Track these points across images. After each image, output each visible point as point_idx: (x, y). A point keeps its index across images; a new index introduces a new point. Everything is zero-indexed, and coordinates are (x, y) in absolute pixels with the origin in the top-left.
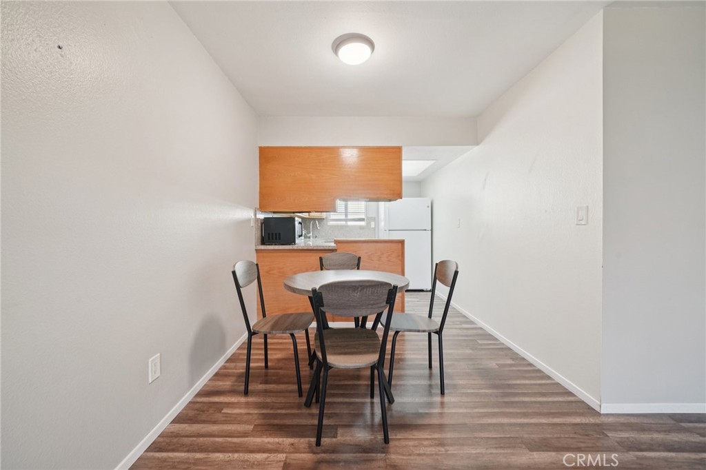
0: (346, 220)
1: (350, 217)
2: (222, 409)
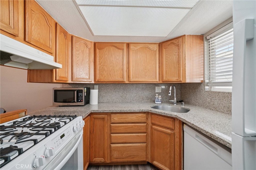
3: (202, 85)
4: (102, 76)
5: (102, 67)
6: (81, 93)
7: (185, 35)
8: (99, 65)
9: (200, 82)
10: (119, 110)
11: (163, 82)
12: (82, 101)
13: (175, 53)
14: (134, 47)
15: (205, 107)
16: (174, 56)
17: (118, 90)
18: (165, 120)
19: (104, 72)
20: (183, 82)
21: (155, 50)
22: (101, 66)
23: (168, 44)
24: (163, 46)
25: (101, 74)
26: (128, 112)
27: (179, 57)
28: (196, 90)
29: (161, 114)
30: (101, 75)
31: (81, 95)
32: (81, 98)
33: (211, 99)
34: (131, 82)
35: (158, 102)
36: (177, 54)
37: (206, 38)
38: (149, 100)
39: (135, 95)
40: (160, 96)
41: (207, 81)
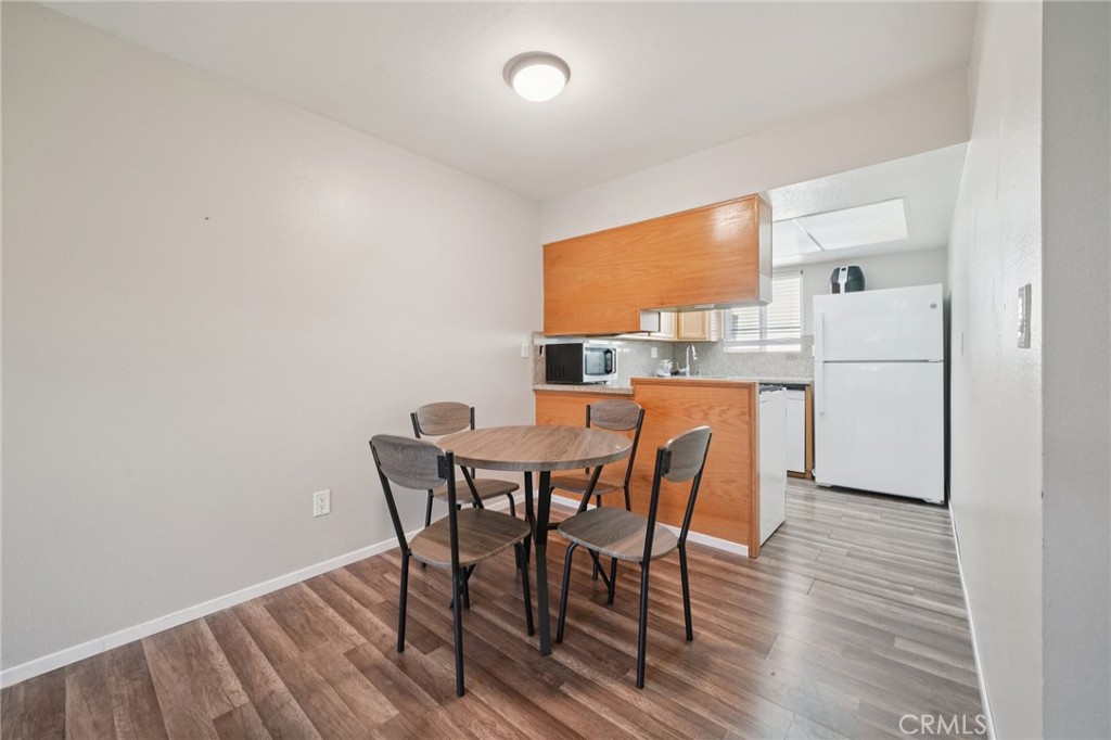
0: (762, 343)
1: (770, 336)
2: (386, 572)
9: (715, 340)
11: (679, 339)
15: (723, 374)
28: (710, 353)
41: (725, 340)
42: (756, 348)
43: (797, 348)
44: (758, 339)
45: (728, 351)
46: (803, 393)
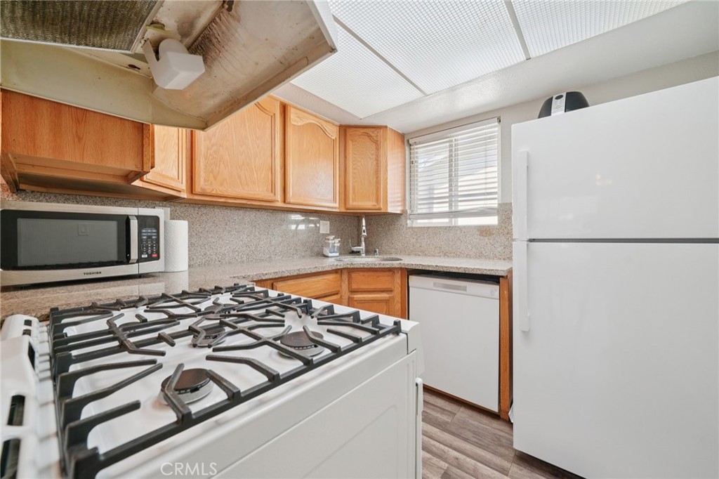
0: (452, 214)
1: (462, 206)
3: (402, 217)
4: (215, 178)
5: (214, 148)
6: (150, 227)
7: (386, 127)
8: (205, 140)
9: (399, 212)
10: (295, 271)
11: (347, 209)
12: (155, 255)
13: (370, 155)
14: (298, 117)
15: (407, 253)
16: (369, 160)
17: (237, 226)
18: (378, 277)
19: (222, 166)
20: (382, 211)
21: (333, 138)
22: (213, 146)
23: (358, 133)
24: (348, 134)
25: (212, 172)
26: (313, 271)
27: (377, 164)
28: (391, 227)
29: (373, 266)
30: (211, 175)
31: (149, 237)
32: (152, 247)
33: (417, 240)
34: (290, 203)
35: (334, 252)
36: (374, 157)
37: (408, 141)
38: (308, 252)
39: (280, 239)
40: (337, 241)
41: (409, 212)
42: (444, 221)
43: (493, 220)
44: (447, 209)
45: (415, 225)
46: (496, 288)
